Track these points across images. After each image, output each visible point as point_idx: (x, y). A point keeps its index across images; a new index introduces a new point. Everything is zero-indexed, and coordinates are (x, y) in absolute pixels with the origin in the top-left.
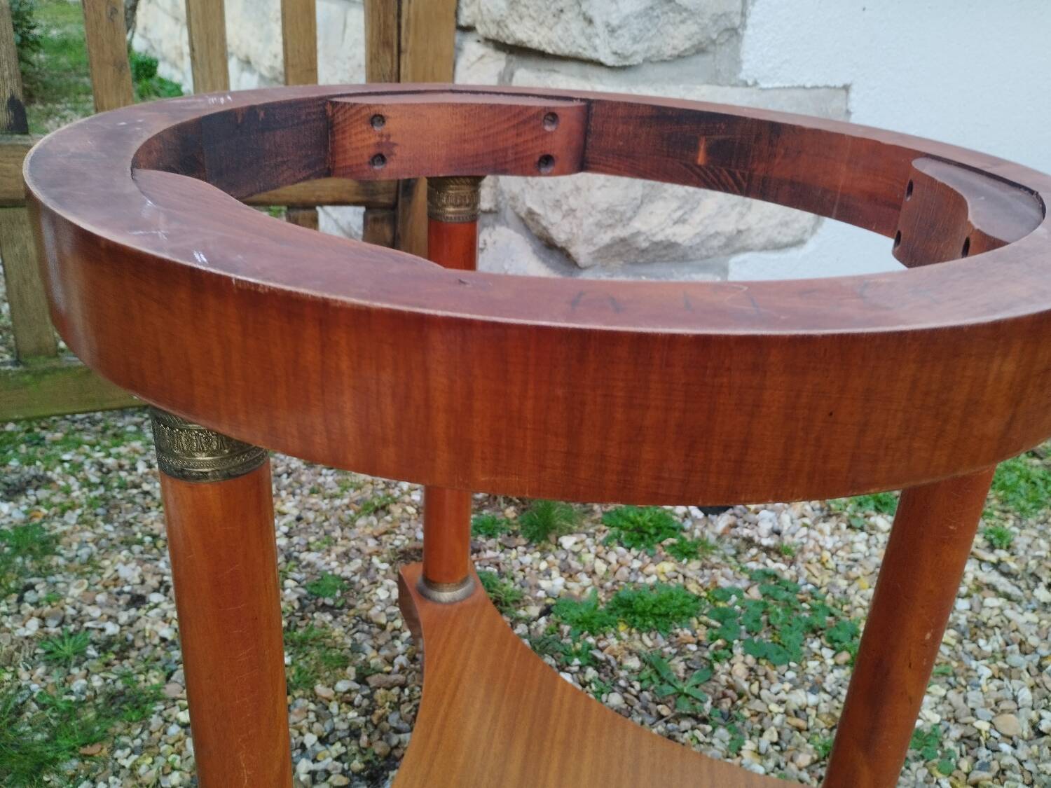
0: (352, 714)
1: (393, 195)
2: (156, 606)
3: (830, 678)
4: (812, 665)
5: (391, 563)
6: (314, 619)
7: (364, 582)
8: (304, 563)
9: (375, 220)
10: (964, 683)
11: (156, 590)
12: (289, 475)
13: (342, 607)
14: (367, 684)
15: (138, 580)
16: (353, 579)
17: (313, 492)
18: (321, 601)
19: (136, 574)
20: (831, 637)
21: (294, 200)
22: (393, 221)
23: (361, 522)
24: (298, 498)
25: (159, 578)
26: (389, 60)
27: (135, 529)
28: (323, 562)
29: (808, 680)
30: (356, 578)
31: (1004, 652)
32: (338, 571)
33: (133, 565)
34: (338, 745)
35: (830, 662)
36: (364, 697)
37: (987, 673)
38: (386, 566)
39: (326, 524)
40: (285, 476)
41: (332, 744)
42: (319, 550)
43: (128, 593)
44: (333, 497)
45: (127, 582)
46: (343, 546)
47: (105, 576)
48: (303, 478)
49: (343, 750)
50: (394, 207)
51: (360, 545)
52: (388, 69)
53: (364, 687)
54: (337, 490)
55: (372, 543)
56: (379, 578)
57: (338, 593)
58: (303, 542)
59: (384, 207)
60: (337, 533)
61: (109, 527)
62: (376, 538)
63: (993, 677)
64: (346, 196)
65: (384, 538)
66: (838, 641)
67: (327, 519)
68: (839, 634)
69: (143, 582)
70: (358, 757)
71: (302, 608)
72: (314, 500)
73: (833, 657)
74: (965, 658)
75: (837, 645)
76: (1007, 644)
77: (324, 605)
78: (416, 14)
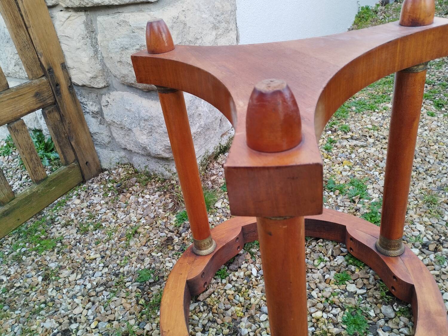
0: (205, 315)
1: (52, 97)
2: (77, 330)
3: (338, 201)
4: (330, 200)
5: (161, 251)
6: (152, 291)
7: (158, 265)
8: (126, 273)
9: (49, 112)
10: (374, 180)
11: (71, 323)
12: (79, 242)
13: (159, 280)
14: (199, 301)
15: (58, 325)
16: (152, 266)
17: (97, 244)
18: (148, 283)
19: (54, 323)
20: (329, 188)
21: (10, 119)
22: (58, 109)
23: (132, 243)
24: (93, 249)
25: (66, 318)
26: (24, 34)
27: (32, 305)
28: (133, 268)
29: (333, 206)
30: (153, 265)
31: (376, 164)
32: (143, 267)
33: (48, 320)
34: (211, 330)
35: (334, 196)
36: (203, 306)
37: (377, 173)
38: (160, 254)
39: (118, 252)
40: (78, 244)
41: (209, 330)
42: (126, 264)
43: (58, 332)
44: (108, 240)
45: (53, 329)
46: (134, 256)
47: (40, 332)
48: (87, 240)
49: (215, 330)
50: (55, 103)
51: (141, 252)
52: (25, 38)
53: (199, 302)
54: (107, 237)
55: (145, 249)
56: (162, 260)
57: (152, 275)
58: (116, 265)
59: (51, 105)
60: (127, 253)
61: (18, 312)
62: (145, 246)
63: (379, 174)
64: (32, 107)
65: (149, 243)
66: (332, 188)
67: (117, 250)
68: (331, 186)
69: (60, 324)
70: (223, 328)
71: (143, 290)
72: (101, 246)
73: (334, 194)
74: (368, 172)
75: (332, 189)
76: (375, 161)
77: (150, 283)
78: (28, 7)
